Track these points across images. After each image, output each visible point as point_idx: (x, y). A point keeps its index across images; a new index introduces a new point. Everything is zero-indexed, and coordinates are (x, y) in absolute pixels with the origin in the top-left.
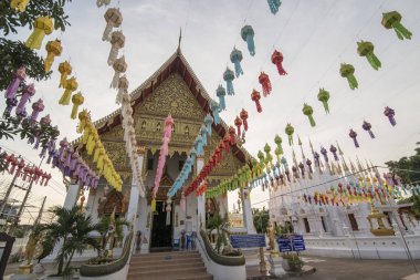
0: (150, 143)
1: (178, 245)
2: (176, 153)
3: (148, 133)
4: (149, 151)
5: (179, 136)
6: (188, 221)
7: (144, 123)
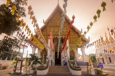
6: (65, 57)
7: (50, 29)
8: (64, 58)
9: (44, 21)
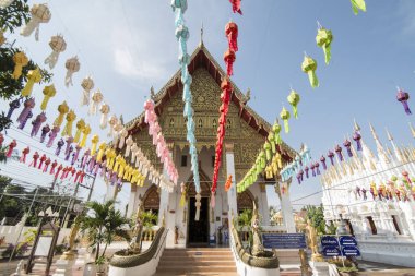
0: (178, 140)
1: (214, 241)
2: (205, 147)
3: (176, 129)
4: (178, 147)
5: (207, 130)
6: (225, 217)
7: (172, 120)
8: (218, 219)
9: (152, 92)
